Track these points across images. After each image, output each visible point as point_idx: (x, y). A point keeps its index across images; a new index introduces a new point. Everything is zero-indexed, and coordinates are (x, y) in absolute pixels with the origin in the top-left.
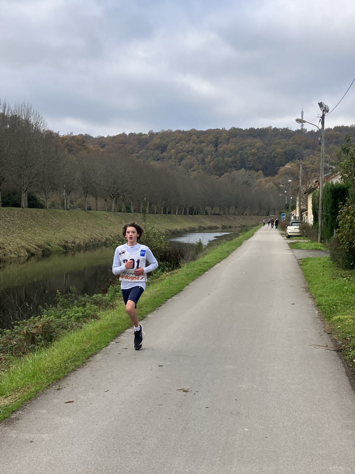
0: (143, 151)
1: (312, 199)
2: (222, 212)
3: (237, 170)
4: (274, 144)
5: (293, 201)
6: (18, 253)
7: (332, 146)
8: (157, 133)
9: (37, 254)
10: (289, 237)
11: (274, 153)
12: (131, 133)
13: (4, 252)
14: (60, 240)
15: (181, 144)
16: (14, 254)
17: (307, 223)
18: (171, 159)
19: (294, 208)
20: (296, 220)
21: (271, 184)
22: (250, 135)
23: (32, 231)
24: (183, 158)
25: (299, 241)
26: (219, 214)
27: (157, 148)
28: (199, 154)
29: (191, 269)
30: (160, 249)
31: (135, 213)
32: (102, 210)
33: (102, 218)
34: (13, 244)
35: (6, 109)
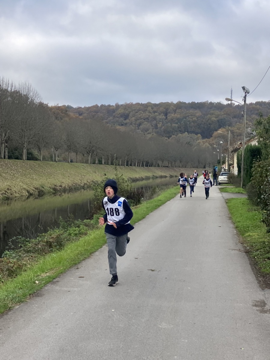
0: (111, 118)
1: (237, 156)
2: (170, 165)
3: (182, 134)
4: (210, 114)
5: (223, 158)
6: (21, 193)
7: (254, 116)
8: (122, 105)
9: (34, 194)
10: (220, 184)
11: (209, 121)
12: (102, 105)
13: (11, 192)
14: (51, 184)
15: (139, 113)
16: (18, 193)
17: (233, 174)
18: (132, 125)
19: (224, 163)
20: (225, 171)
21: (207, 144)
22: (192, 107)
23: (31, 177)
24: (141, 124)
25: (227, 187)
26: (168, 167)
27: (121, 116)
28: (153, 121)
29: (149, 205)
30: (127, 190)
31: (105, 165)
32: (81, 163)
33: (81, 168)
34: (17, 187)
35: (13, 88)
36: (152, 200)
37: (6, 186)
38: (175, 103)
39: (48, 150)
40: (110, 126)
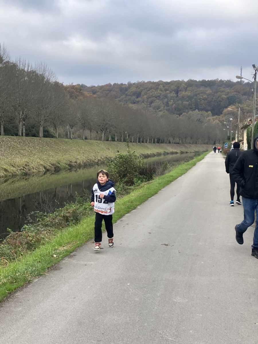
0: (124, 96)
1: (246, 133)
2: (181, 142)
3: (192, 111)
4: (220, 92)
5: (233, 134)
8: (134, 84)
9: (51, 170)
11: (219, 98)
12: (115, 83)
13: (28, 168)
14: (66, 161)
15: (151, 91)
16: (36, 169)
18: (144, 102)
19: (234, 139)
21: (217, 121)
22: (203, 85)
23: (47, 154)
24: (152, 102)
26: (178, 143)
27: (134, 94)
28: (165, 99)
29: (161, 180)
30: (140, 166)
31: (118, 142)
32: (95, 140)
33: (95, 145)
34: (34, 163)
35: (30, 68)
36: (164, 176)
37: (24, 162)
38: (186, 82)
39: (63, 128)
40: (122, 104)
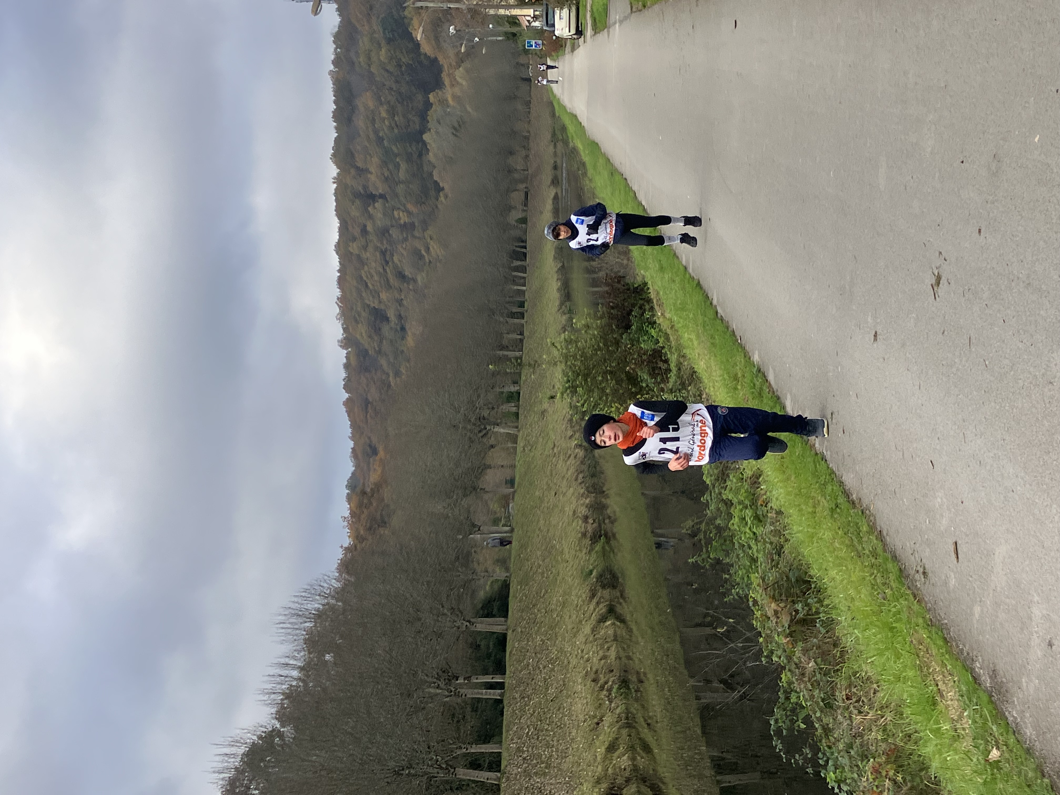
0: (383, 361)
2: (522, 186)
3: (428, 150)
4: (369, 66)
5: (499, 24)
6: (608, 642)
8: (345, 330)
9: (611, 601)
10: (579, 32)
11: (389, 67)
12: (344, 388)
13: (605, 673)
14: (581, 550)
15: (367, 277)
16: (608, 650)
18: (402, 300)
19: (514, 21)
20: (542, 15)
21: (459, 73)
22: (349, 120)
23: (559, 609)
24: (401, 274)
25: (589, 8)
26: (527, 194)
27: (378, 331)
28: (390, 236)
31: (522, 383)
32: (515, 454)
33: (532, 455)
34: (588, 653)
37: (585, 685)
38: (338, 170)
39: (479, 549)
40: (408, 365)
